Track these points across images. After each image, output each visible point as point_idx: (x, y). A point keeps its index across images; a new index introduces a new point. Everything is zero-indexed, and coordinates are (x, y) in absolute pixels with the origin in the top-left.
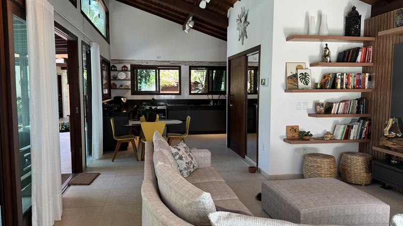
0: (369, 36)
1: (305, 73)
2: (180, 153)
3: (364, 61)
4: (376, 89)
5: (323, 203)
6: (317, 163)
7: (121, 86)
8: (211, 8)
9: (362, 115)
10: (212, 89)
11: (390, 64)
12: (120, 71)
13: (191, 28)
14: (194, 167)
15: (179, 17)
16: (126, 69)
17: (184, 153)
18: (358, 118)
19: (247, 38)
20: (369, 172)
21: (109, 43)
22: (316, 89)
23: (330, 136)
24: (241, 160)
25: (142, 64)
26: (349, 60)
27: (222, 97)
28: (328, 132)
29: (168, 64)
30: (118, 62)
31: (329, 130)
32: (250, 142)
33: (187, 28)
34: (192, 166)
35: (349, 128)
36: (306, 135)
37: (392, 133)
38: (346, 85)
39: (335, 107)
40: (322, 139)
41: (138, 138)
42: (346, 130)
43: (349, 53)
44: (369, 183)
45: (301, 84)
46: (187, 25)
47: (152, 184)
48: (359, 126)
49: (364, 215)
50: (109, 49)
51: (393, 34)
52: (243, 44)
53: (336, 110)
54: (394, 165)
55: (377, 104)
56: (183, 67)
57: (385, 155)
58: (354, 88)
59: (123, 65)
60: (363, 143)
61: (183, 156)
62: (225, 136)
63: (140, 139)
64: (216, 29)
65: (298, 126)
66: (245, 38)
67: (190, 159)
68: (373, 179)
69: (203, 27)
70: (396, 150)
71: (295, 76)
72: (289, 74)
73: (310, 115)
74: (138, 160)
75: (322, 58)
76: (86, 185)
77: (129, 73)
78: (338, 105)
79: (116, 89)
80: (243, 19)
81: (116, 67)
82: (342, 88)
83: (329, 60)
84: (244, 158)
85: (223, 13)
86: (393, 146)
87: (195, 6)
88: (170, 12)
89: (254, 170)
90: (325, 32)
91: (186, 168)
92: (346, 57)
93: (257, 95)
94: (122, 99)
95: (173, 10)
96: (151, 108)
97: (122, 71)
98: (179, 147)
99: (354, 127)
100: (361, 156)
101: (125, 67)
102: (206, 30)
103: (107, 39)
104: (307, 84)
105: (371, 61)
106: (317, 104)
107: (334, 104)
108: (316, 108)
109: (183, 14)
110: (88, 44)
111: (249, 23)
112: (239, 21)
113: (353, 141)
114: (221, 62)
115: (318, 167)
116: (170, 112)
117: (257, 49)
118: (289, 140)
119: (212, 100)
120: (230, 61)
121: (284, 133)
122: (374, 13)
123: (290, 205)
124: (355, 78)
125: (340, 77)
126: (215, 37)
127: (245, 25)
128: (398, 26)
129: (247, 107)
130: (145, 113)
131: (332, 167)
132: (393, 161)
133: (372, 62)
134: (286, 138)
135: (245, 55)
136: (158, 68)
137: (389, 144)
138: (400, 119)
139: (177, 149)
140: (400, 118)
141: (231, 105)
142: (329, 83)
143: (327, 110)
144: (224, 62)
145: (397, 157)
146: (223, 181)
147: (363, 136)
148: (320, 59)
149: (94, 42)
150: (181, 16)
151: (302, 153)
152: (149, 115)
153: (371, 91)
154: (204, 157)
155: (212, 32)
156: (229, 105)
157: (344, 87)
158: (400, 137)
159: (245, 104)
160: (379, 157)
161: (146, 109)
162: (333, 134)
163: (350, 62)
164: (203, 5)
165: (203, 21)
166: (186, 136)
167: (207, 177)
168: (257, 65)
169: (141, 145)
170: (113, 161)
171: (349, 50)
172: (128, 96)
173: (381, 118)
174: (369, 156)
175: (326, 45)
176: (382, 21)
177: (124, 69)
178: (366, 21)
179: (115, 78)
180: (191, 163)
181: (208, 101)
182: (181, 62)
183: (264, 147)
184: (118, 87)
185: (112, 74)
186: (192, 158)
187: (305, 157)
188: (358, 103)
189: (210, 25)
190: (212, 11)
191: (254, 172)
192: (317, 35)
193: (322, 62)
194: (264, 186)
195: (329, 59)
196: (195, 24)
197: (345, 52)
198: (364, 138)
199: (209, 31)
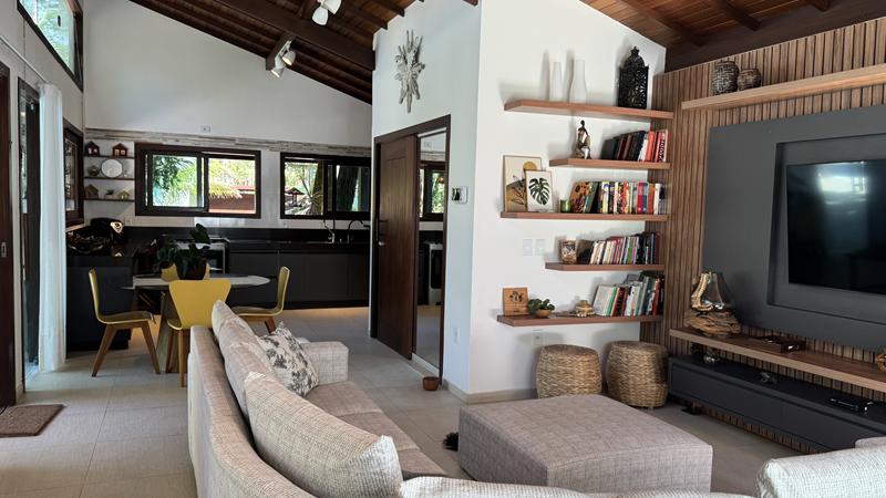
0: (661, 110)
1: (541, 179)
2: (280, 352)
3: (652, 158)
4: (674, 214)
5: (591, 448)
6: (564, 364)
7: (111, 193)
8: (336, 26)
9: (647, 267)
10: (334, 208)
11: (701, 166)
12: (108, 157)
13: (288, 66)
14: (310, 382)
15: (259, 39)
16: (123, 152)
17: (288, 350)
18: (638, 273)
19: (419, 97)
20: (662, 382)
21: (82, 90)
22: (562, 212)
23: (586, 309)
24: (403, 364)
25: (165, 143)
26: (625, 155)
27: (357, 225)
28: (583, 301)
29: (231, 145)
30: (102, 135)
31: (585, 296)
32: (424, 324)
33: (278, 64)
34: (306, 381)
35: (623, 293)
36: (542, 308)
37: (707, 302)
38: (619, 205)
39: (597, 249)
40: (571, 316)
41: (158, 318)
42: (619, 298)
43: (625, 142)
44: (661, 403)
45: (532, 202)
46: (277, 59)
47: (235, 424)
48: (642, 289)
49: (667, 468)
50: (82, 104)
51: (706, 109)
52: (409, 111)
53: (599, 257)
54: (710, 365)
55: (675, 245)
56: (265, 155)
57: (691, 345)
58: (633, 212)
59: (116, 143)
60: (649, 323)
61: (286, 358)
62: (367, 311)
63: (164, 321)
64: (344, 74)
65: (526, 289)
66: (414, 96)
67: (301, 365)
68: (669, 394)
69: (314, 66)
70: (713, 337)
71: (521, 184)
72: (510, 181)
73: (548, 266)
74: (158, 373)
75: (574, 150)
76: (29, 435)
77: (132, 162)
78: (602, 245)
79: (98, 199)
80: (410, 56)
81: (98, 148)
82: (610, 212)
83: (586, 155)
84: (410, 359)
85: (362, 39)
86: (708, 329)
87: (302, 18)
88: (237, 26)
89: (434, 384)
90: (579, 96)
91: (292, 386)
92: (620, 149)
93: (441, 224)
94: (113, 225)
95: (244, 23)
96: (193, 247)
97: (114, 156)
98: (275, 338)
99: (633, 290)
100: (647, 348)
101: (120, 147)
102: (321, 74)
103: (77, 77)
104: (545, 203)
105: (664, 160)
106: (562, 244)
107: (596, 245)
108: (560, 251)
109: (268, 34)
110: (34, 87)
111: (423, 67)
112: (402, 61)
113: (632, 319)
114: (355, 148)
115: (566, 373)
116: (232, 256)
117: (444, 123)
118: (509, 318)
119: (334, 230)
120: (378, 147)
121: (497, 304)
122: (672, 63)
123: (524, 456)
124: (636, 192)
125: (607, 189)
126: (339, 90)
127: (416, 69)
128: (718, 93)
129: (417, 248)
130: (178, 258)
131: (594, 372)
132: (708, 359)
133: (667, 161)
134: (502, 314)
135: (415, 135)
136: (202, 154)
137: (702, 324)
138: (720, 276)
139: (272, 341)
140: (721, 274)
141: (380, 244)
142: (587, 202)
143: (582, 255)
144: (365, 149)
145: (714, 349)
146: (380, 411)
147: (650, 309)
148: (570, 152)
149: (51, 83)
150: (264, 38)
151: (533, 345)
152: (189, 264)
153: (664, 218)
154: (332, 358)
155: (334, 80)
156: (375, 243)
157: (615, 210)
158: (720, 311)
159: (414, 242)
160: (680, 350)
161: (181, 251)
162: (592, 306)
163: (626, 159)
164: (320, 17)
165: (315, 54)
166: (277, 313)
167: (342, 403)
168: (443, 159)
169: (166, 338)
170: (94, 375)
171: (625, 136)
172: (126, 217)
173: (683, 275)
174: (662, 350)
175: (583, 122)
176: (687, 80)
177: (119, 153)
178: (655, 78)
179: (95, 174)
180: (305, 373)
181: (324, 233)
182: (260, 143)
183: (456, 334)
184: (101, 194)
185: (88, 163)
186: (306, 363)
187: (538, 354)
188: (641, 243)
189: (331, 63)
190: (337, 32)
191: (434, 389)
192: (565, 101)
193: (573, 156)
194: (465, 418)
195: (586, 151)
196: (297, 59)
197: (617, 139)
198: (651, 313)
199: (328, 77)
